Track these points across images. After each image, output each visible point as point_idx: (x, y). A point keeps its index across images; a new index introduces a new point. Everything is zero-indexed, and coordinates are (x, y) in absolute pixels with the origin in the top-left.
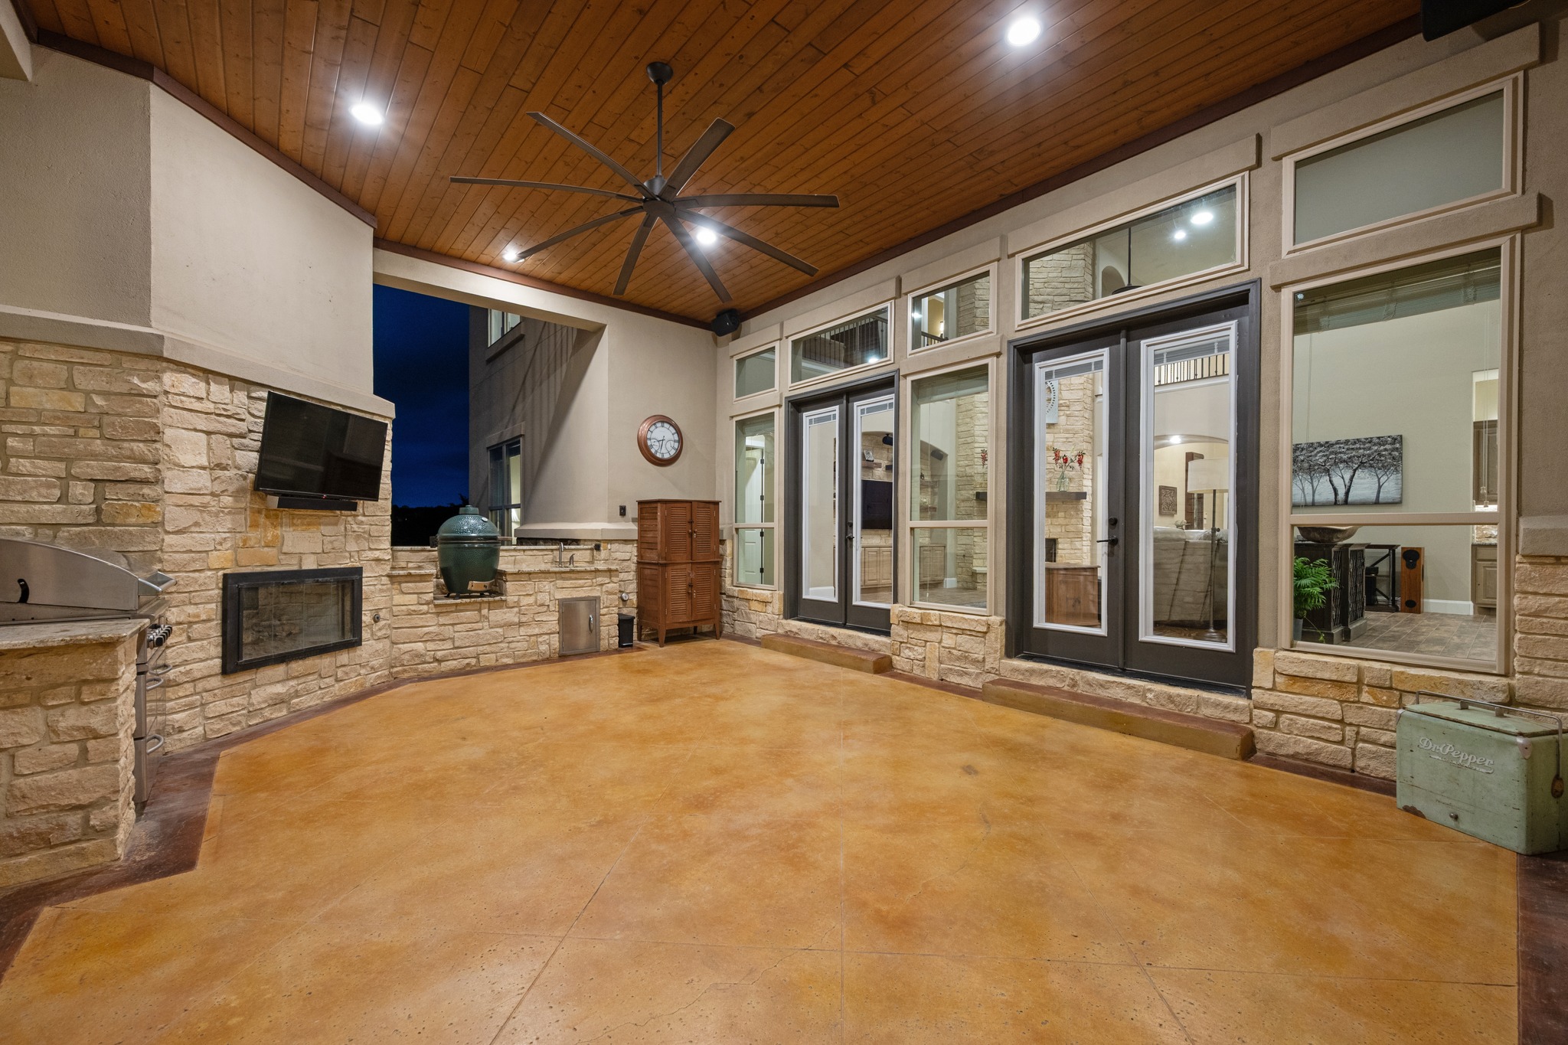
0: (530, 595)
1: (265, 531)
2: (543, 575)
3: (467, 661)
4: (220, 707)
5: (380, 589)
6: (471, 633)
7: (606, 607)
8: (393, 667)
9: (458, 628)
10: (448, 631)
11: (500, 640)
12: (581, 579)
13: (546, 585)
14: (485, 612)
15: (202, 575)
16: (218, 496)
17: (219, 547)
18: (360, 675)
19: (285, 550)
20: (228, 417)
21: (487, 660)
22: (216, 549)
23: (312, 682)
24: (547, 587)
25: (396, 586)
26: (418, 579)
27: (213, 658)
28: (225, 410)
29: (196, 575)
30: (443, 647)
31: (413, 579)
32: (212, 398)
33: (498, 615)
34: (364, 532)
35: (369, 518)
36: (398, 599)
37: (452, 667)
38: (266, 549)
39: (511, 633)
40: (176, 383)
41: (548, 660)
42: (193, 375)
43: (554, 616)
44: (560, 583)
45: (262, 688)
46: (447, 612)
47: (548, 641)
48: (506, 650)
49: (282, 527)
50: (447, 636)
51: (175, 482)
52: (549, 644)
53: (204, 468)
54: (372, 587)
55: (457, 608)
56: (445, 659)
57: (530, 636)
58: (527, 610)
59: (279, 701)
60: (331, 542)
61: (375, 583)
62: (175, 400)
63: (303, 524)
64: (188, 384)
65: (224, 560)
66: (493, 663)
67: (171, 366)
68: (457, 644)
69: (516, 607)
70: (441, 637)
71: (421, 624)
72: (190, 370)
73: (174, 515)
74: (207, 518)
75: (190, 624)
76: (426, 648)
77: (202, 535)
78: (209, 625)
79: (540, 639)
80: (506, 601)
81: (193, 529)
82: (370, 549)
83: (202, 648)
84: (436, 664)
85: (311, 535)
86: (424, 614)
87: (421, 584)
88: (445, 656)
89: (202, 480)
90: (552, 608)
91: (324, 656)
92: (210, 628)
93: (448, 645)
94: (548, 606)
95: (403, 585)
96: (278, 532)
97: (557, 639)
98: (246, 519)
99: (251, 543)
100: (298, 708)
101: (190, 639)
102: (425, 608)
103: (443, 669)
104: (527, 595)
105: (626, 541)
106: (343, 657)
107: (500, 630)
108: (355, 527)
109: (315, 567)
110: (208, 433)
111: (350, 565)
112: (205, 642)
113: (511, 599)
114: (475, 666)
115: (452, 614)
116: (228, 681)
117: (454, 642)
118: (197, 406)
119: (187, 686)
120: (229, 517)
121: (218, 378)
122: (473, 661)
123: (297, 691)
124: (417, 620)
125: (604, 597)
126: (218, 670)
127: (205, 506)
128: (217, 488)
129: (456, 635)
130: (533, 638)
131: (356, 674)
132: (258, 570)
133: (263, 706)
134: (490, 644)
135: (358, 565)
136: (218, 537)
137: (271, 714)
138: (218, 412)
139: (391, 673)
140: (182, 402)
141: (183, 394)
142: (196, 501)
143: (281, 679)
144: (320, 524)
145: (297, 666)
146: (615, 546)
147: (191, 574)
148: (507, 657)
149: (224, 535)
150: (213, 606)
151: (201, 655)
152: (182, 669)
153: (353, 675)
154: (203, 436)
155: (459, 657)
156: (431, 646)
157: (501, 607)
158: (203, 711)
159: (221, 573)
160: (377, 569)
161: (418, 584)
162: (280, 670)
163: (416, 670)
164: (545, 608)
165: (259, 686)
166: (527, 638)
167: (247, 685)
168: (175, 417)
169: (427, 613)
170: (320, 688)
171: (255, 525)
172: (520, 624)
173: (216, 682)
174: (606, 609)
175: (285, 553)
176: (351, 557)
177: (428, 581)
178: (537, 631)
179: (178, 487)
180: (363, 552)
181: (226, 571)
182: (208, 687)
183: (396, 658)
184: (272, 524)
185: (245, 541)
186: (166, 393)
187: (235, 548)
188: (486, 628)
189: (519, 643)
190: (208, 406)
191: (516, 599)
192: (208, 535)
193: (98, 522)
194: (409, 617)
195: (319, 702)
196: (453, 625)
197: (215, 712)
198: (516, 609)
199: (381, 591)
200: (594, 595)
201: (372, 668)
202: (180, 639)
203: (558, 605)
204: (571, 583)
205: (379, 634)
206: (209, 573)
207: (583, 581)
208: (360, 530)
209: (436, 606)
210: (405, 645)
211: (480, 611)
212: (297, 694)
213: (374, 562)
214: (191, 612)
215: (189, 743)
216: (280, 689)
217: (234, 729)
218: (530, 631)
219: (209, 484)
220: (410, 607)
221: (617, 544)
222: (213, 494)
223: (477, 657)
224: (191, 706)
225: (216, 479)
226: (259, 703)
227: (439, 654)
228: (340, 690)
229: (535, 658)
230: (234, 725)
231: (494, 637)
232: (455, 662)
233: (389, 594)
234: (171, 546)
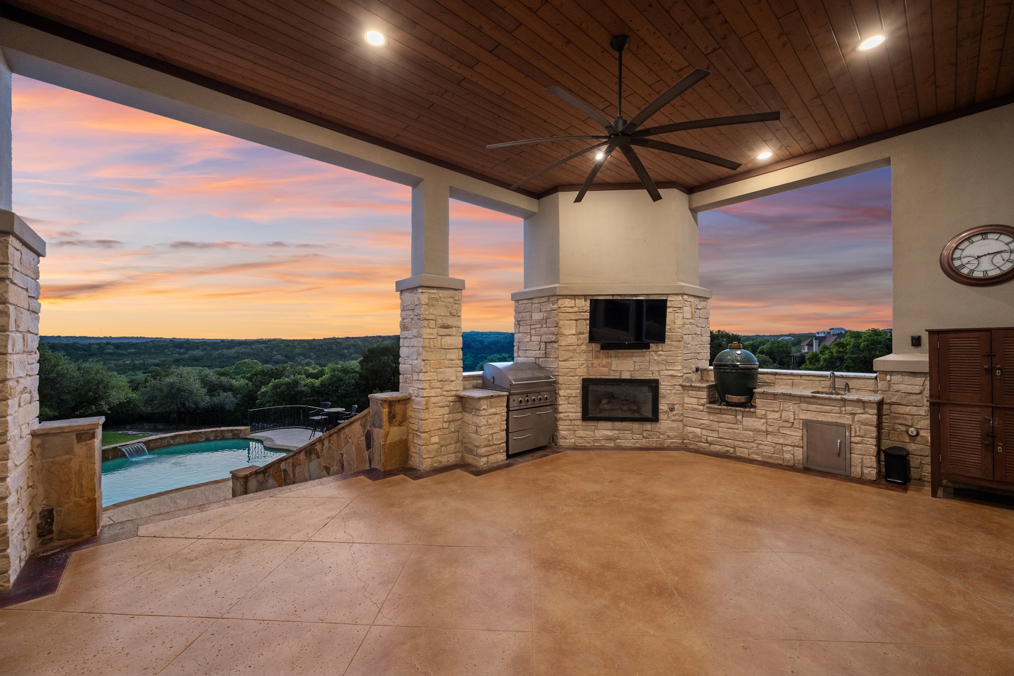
0: (777, 412)
1: (602, 360)
2: (788, 397)
3: (727, 449)
4: (581, 433)
5: (675, 393)
6: (730, 430)
7: (859, 436)
8: (685, 439)
9: (721, 424)
10: (715, 425)
11: (751, 441)
12: (827, 405)
13: (791, 406)
14: (739, 417)
15: (574, 378)
16: (580, 345)
17: (580, 367)
18: (659, 438)
19: (612, 369)
20: (584, 312)
21: (741, 452)
22: (579, 368)
23: (628, 434)
24: (791, 407)
25: (686, 392)
26: (697, 389)
27: (578, 413)
28: (582, 309)
29: (571, 378)
30: (712, 435)
31: (695, 389)
32: (577, 306)
33: (749, 422)
34: (662, 360)
35: (666, 352)
36: (687, 400)
37: (717, 450)
38: (603, 368)
39: (760, 438)
40: (563, 303)
41: (792, 468)
42: (569, 298)
43: (798, 432)
44: (804, 406)
45: (601, 431)
46: (714, 413)
47: (792, 452)
48: (755, 449)
49: (611, 358)
50: (714, 428)
51: (563, 342)
52: (793, 454)
53: (574, 335)
54: (668, 391)
55: (721, 412)
56: (712, 443)
57: (776, 443)
58: (773, 423)
59: (609, 439)
60: (640, 365)
61: (671, 389)
62: (562, 310)
63: (623, 356)
64: (567, 302)
65: (583, 372)
66: (746, 456)
67: (561, 297)
68: (720, 436)
69: (764, 418)
70: (710, 428)
71: (699, 417)
72: (568, 297)
73: (563, 355)
74: (576, 355)
75: (569, 397)
76: (702, 433)
77: (573, 362)
78: (577, 398)
79: (785, 449)
80: (755, 412)
81: (570, 359)
82: (667, 370)
83: (573, 407)
84: (708, 445)
85: (627, 362)
86: (700, 411)
87: (699, 393)
88: (712, 441)
89: (573, 340)
90: (796, 425)
91: (634, 423)
92: (577, 400)
93: (715, 434)
94: (793, 423)
95: (690, 392)
96: (609, 360)
97: (801, 453)
98: (592, 355)
99: (595, 365)
100: (620, 445)
101: (569, 403)
102: (701, 408)
103: (712, 449)
104: (774, 411)
105: (914, 374)
106: (648, 426)
107: (751, 433)
108: (656, 358)
109: (629, 378)
110: (576, 320)
111: (652, 378)
112: (575, 405)
113: (759, 412)
114: (732, 453)
115: (717, 415)
116: (585, 423)
117: (718, 433)
118: (571, 310)
119: (568, 421)
120: (585, 354)
121: (579, 297)
122: (732, 450)
123: (619, 436)
124: (697, 414)
125: (856, 427)
126: (580, 417)
127: (575, 350)
128: (580, 342)
129: (720, 429)
130: (778, 446)
131: (657, 437)
132: (598, 377)
133: (601, 439)
134: (743, 441)
135: (656, 378)
136: (580, 363)
137: (606, 443)
138: (580, 311)
139: (683, 442)
140: (565, 310)
141: (565, 307)
142: (571, 348)
143: (609, 428)
144: (633, 357)
145: (618, 425)
146: (896, 378)
147: (569, 377)
148: (757, 454)
149: (583, 362)
150: (578, 391)
151: (573, 410)
152: (565, 414)
153: (654, 437)
154: (575, 321)
155: (722, 444)
156: (705, 432)
157: (752, 417)
158: (574, 433)
159: (581, 378)
160: (672, 381)
161: (697, 392)
162: (609, 424)
163: (697, 445)
164: (790, 425)
165: (599, 429)
166: (774, 445)
167: (593, 427)
168: (563, 316)
169: (703, 411)
170: (633, 439)
171: (597, 357)
172: (767, 433)
173: (579, 422)
174: (859, 438)
175: (613, 370)
176: (653, 373)
177: (702, 391)
178: (781, 441)
179: (564, 343)
180: (661, 371)
181: (584, 377)
182: (576, 424)
183: (685, 435)
184: (606, 357)
185: (592, 365)
186: (560, 308)
187: (588, 367)
188: (740, 429)
189: (766, 447)
190: (576, 309)
191: (763, 412)
192: (576, 362)
193: (546, 357)
194: (693, 412)
195: (632, 445)
196: (719, 422)
197: (579, 435)
198: (763, 421)
199: (675, 394)
200: (843, 422)
201: (668, 436)
202: (564, 402)
203: (803, 424)
204: (816, 408)
205: (673, 418)
206: (577, 377)
207: (830, 407)
208: (660, 359)
209: (708, 408)
210: (691, 428)
211: (736, 416)
212: (619, 438)
213: (669, 377)
214: (568, 392)
215: (568, 444)
216: (609, 433)
217: (588, 445)
218: (776, 440)
219: (576, 341)
220: (693, 406)
221: (899, 376)
222: (578, 345)
223: (734, 447)
224: (569, 430)
225: (579, 339)
226: (599, 437)
227: (710, 439)
228: (645, 442)
229: (780, 462)
230: (588, 443)
231: (746, 437)
232: (720, 447)
233: (681, 396)
234: (561, 366)
